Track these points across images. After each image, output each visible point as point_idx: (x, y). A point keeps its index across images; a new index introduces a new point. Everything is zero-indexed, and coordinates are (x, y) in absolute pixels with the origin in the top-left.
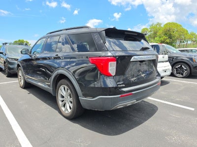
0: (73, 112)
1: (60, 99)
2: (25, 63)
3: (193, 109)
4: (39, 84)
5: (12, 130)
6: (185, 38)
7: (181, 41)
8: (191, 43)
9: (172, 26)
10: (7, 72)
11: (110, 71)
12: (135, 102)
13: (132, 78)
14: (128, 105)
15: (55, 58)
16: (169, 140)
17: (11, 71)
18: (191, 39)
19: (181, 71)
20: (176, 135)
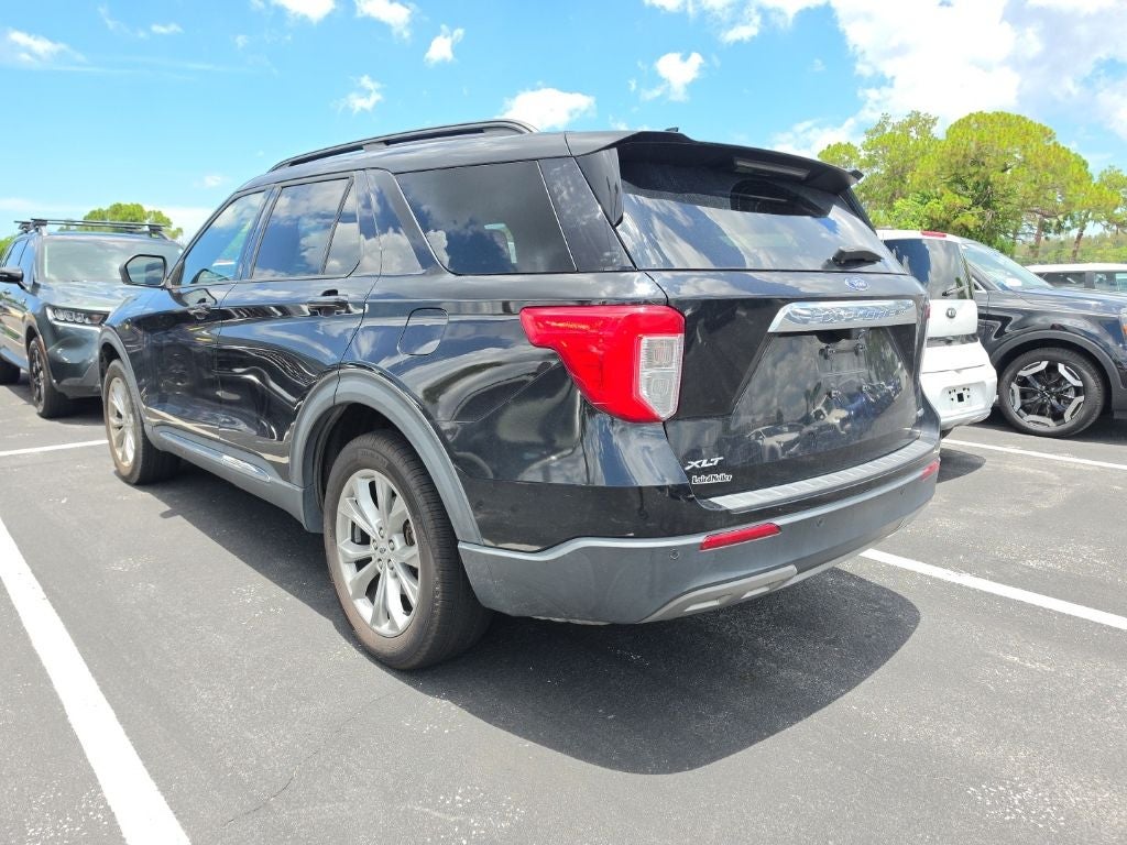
0: (422, 628)
1: (344, 550)
2: (145, 340)
4: (227, 460)
5: (68, 727)
6: (1069, 204)
7: (1047, 220)
8: (1101, 234)
9: (997, 135)
10: (43, 387)
11: (644, 392)
12: (790, 578)
13: (769, 434)
14: (748, 595)
15: (319, 309)
16: (990, 808)
17: (65, 382)
18: (1106, 212)
19: (1051, 394)
20: (1034, 775)
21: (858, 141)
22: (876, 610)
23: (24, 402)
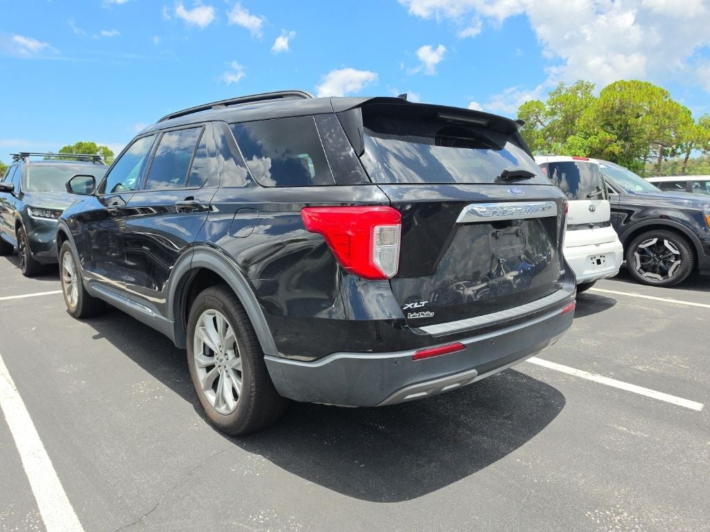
0: (243, 409)
1: (200, 359)
2: (81, 228)
3: (697, 406)
6: (679, 138)
7: (666, 149)
8: (701, 157)
9: (632, 95)
10: (26, 258)
11: (377, 261)
12: (474, 378)
13: (468, 286)
14: (446, 388)
15: (183, 208)
16: (599, 525)
17: (39, 254)
18: (704, 143)
19: (660, 259)
20: (630, 504)
21: (545, 100)
22: (538, 397)
23: (15, 266)
